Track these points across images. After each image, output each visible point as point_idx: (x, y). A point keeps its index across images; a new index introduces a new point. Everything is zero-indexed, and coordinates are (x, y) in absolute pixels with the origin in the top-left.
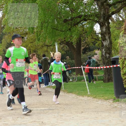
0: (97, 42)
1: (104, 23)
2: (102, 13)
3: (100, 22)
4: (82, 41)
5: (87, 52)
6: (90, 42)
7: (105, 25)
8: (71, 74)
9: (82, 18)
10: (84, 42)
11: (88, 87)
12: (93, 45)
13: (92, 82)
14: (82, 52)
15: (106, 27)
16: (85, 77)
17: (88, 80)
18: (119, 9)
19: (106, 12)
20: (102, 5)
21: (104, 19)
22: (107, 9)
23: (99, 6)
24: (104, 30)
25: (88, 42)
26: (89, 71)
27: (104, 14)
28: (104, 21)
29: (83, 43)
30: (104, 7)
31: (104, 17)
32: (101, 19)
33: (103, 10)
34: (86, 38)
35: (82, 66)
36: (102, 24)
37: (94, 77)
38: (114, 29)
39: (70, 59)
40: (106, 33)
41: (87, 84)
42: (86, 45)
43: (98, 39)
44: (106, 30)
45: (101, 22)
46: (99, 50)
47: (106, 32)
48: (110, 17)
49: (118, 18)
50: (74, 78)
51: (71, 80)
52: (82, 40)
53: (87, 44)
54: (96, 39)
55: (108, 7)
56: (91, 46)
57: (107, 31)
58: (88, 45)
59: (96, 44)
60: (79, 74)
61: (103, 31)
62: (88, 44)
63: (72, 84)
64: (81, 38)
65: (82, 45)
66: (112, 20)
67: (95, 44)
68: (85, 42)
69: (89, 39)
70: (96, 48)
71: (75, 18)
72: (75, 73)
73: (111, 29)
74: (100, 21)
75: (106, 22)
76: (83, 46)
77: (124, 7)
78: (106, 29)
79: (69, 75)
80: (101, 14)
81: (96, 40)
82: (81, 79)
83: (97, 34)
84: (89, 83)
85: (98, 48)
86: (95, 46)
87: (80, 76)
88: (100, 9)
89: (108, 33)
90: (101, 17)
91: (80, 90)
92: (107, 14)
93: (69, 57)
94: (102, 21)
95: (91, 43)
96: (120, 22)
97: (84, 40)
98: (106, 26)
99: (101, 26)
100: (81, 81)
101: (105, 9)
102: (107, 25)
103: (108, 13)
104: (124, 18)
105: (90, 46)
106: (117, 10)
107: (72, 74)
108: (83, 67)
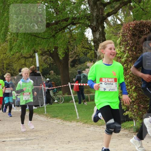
0: (89, 51)
1: (97, 28)
2: (95, 15)
3: (92, 26)
4: (71, 50)
5: (76, 65)
6: (80, 52)
7: (98, 30)
8: (56, 94)
9: (70, 21)
10: (73, 52)
11: (77, 110)
12: (84, 56)
13: (82, 103)
14: (70, 65)
15: (100, 33)
16: (73, 97)
17: (78, 100)
18: (116, 9)
19: (99, 13)
20: (95, 5)
21: (97, 22)
22: (101, 10)
23: (91, 5)
24: (98, 36)
25: (77, 52)
26: (79, 89)
27: (97, 16)
28: (97, 25)
29: (71, 54)
30: (97, 6)
31: (97, 20)
32: (94, 22)
33: (96, 11)
34: (75, 47)
35: (69, 83)
36: (94, 29)
37: (85, 97)
38: (111, 35)
39: (54, 75)
40: (101, 41)
41: (75, 106)
42: (75, 56)
43: (90, 48)
44: (100, 37)
45: (94, 27)
46: (91, 62)
47: (100, 39)
48: (105, 19)
49: (116, 21)
50: (59, 99)
51: (56, 101)
52: (69, 50)
53: (76, 54)
54: (88, 48)
55: (102, 7)
56: (82, 57)
57: (102, 38)
58: (77, 56)
59: (88, 55)
60: (66, 93)
61: (96, 37)
62: (78, 54)
63: (57, 106)
64: (69, 47)
65: (70, 56)
66: (108, 24)
67: (86, 55)
68: (75, 52)
69: (79, 49)
70: (88, 59)
71: (60, 22)
72: (61, 92)
73: (106, 35)
74: (92, 24)
75: (100, 27)
76: (71, 58)
77: (123, 6)
78: (99, 35)
79: (54, 94)
80: (93, 16)
81: (88, 50)
82: (69, 100)
83: (89, 41)
84: (79, 104)
85: (90, 59)
86: (87, 56)
87: (67, 96)
88: (92, 9)
89: (103, 40)
90: (94, 20)
91: (67, 114)
92: (101, 16)
93: (54, 72)
94: (95, 25)
95: (82, 54)
96: (118, 25)
97: (72, 49)
98: (100, 31)
99: (94, 32)
100: (69, 102)
101: (98, 10)
102: (101, 29)
103: (102, 14)
104: (124, 21)
105: (80, 57)
106: (114, 10)
107: (58, 93)
108: (71, 84)
